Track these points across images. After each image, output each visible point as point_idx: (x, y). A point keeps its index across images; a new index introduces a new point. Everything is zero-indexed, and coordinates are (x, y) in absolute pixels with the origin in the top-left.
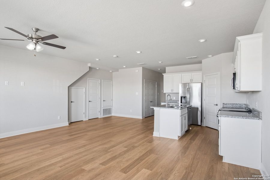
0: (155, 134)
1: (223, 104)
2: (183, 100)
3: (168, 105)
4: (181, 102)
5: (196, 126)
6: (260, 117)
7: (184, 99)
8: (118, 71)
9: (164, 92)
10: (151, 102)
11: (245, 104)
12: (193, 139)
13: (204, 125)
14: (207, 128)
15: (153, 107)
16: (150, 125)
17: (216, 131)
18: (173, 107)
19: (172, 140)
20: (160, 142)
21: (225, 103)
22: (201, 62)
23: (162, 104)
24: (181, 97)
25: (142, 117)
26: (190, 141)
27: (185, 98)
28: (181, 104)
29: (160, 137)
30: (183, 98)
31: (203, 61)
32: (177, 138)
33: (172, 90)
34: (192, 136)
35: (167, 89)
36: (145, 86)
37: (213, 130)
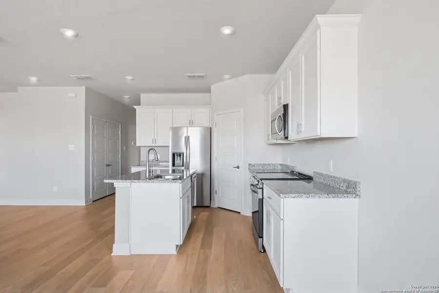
0: (119, 249)
1: (250, 164)
2: (178, 161)
3: (149, 172)
4: (174, 165)
5: (202, 208)
6: (358, 193)
7: (179, 158)
8: (16, 91)
9: (138, 145)
10: (109, 165)
11: (281, 165)
12: (206, 244)
13: (216, 204)
14: (221, 210)
15: (110, 181)
16: (105, 220)
17: (237, 214)
18: (161, 177)
19: (163, 259)
20: (132, 272)
21: (252, 163)
22: (208, 90)
23: (134, 170)
24: (174, 155)
25: (86, 202)
26: (202, 251)
27: (180, 156)
28: (174, 168)
29: (131, 255)
30: (176, 156)
31: (213, 87)
32: (174, 251)
33: (154, 141)
34: (201, 235)
35: (143, 136)
36: (93, 130)
37: (232, 213)
